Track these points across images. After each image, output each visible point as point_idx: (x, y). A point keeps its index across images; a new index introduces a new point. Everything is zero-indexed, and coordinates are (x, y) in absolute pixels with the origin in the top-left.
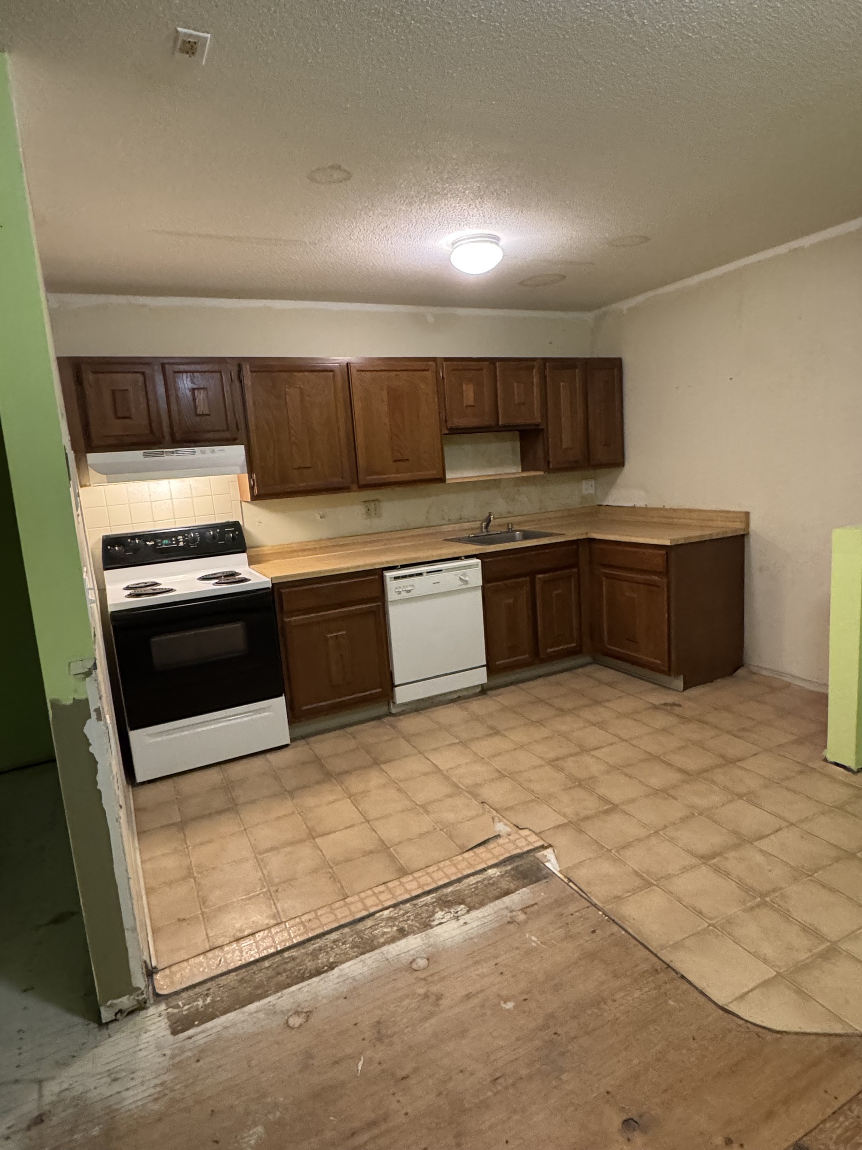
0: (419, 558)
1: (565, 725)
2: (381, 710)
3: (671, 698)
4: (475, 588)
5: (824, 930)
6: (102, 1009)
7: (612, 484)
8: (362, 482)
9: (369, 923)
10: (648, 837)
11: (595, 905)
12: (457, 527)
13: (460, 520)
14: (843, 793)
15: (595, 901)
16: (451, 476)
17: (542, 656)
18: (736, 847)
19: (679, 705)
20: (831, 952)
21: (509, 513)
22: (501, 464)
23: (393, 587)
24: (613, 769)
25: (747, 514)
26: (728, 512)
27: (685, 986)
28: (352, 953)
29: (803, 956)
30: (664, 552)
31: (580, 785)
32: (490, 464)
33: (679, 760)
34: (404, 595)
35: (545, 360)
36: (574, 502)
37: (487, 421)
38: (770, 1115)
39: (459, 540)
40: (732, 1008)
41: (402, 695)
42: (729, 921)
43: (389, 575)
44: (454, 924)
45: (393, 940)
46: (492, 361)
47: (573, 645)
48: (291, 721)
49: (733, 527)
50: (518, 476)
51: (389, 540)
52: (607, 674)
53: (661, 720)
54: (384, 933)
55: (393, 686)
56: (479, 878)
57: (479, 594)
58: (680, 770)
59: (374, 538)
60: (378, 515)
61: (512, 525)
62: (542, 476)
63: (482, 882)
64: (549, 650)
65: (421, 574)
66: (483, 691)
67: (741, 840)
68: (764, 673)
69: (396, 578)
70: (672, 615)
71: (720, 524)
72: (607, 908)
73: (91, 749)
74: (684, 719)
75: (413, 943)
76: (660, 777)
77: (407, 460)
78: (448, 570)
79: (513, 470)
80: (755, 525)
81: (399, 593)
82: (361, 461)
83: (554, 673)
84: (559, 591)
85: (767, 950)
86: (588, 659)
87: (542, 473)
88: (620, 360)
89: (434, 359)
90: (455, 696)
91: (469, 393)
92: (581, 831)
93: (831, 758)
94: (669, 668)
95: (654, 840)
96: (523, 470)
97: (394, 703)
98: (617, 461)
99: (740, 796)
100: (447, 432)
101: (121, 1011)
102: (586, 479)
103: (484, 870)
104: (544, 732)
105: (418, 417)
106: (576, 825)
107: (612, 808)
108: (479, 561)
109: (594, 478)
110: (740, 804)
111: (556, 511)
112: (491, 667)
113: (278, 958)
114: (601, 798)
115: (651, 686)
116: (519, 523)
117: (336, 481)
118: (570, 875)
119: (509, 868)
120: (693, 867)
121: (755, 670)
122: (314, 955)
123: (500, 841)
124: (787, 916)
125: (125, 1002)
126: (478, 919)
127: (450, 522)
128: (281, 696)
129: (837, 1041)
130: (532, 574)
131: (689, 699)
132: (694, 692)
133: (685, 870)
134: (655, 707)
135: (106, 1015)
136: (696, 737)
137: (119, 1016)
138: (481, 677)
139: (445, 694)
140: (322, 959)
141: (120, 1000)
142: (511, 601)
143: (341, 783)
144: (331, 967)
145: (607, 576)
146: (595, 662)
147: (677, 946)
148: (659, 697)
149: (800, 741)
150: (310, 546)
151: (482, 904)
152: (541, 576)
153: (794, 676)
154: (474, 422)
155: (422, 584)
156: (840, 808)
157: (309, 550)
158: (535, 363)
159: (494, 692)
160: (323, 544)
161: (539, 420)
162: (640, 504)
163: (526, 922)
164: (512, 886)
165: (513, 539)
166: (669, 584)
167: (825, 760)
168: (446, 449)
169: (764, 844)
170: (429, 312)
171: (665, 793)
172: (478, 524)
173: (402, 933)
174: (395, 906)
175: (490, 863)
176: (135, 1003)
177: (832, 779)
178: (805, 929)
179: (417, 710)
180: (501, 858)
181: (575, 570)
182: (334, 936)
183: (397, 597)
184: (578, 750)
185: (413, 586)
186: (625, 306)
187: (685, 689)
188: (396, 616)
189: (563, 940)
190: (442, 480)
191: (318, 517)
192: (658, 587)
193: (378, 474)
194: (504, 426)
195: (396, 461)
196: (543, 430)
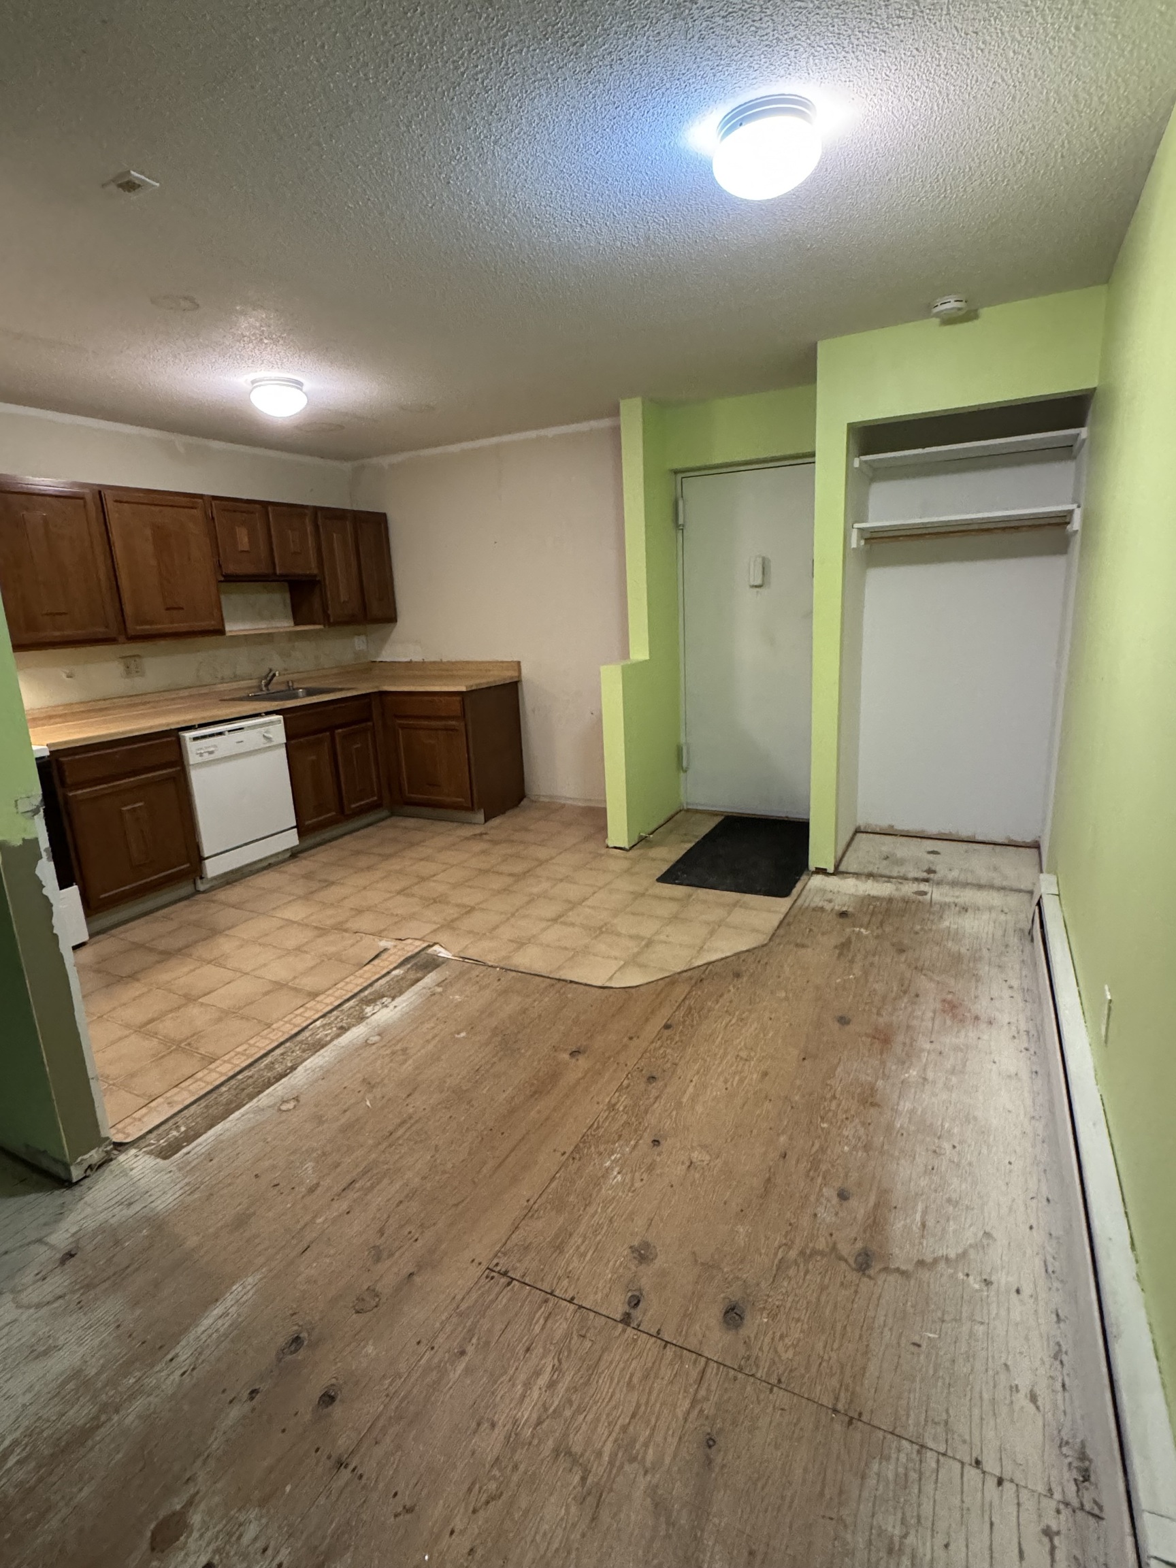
0: (216, 716)
1: (395, 864)
2: (186, 889)
3: (478, 830)
4: (278, 746)
5: (642, 934)
6: (72, 1168)
7: (384, 640)
8: (131, 632)
9: (307, 1034)
10: (508, 919)
11: (492, 966)
12: (235, 685)
13: (236, 678)
14: (625, 864)
15: (490, 964)
16: (232, 628)
17: (347, 812)
18: (571, 909)
19: (486, 834)
20: (650, 943)
21: (286, 670)
22: (272, 617)
23: (194, 749)
24: (455, 886)
25: (519, 663)
26: (502, 662)
27: (575, 986)
28: (305, 1055)
29: (636, 950)
30: (458, 698)
31: (435, 902)
32: (261, 616)
33: (505, 868)
34: (207, 757)
35: (316, 510)
36: (347, 658)
37: (263, 569)
38: (647, 1020)
39: (241, 699)
40: (608, 984)
41: (213, 868)
42: (586, 947)
43: (188, 735)
44: (385, 1011)
45: (338, 1036)
46: (265, 504)
47: (375, 798)
48: (88, 914)
49: (507, 675)
50: (288, 630)
51: (157, 702)
52: (410, 822)
53: (478, 846)
54: (326, 1035)
55: (202, 859)
56: (387, 978)
57: (283, 751)
58: (511, 875)
59: (137, 700)
60: (140, 672)
61: (293, 682)
62: (320, 630)
63: (392, 979)
64: (353, 806)
65: (221, 734)
66: (294, 854)
67: (573, 905)
68: (542, 799)
69: (196, 739)
70: (471, 755)
71: (496, 673)
72: (502, 965)
73: (45, 892)
74: (495, 843)
75: (357, 1033)
76: (497, 883)
77: (182, 609)
78: (251, 727)
79: (285, 624)
80: (526, 671)
81: (201, 755)
82: (128, 609)
83: (357, 830)
84: (359, 746)
85: (614, 953)
86: (385, 813)
87: (321, 627)
88: (384, 515)
89: (201, 496)
90: (265, 864)
91: (243, 539)
92: (454, 929)
93: (611, 845)
94: (473, 805)
95: (513, 920)
96: (296, 624)
97: (201, 878)
98: (389, 617)
99: (561, 880)
100: (222, 579)
101: (90, 1167)
102: (359, 635)
103: (389, 973)
104: (378, 874)
105: (189, 559)
106: (449, 925)
107: (471, 910)
108: (281, 717)
109: (365, 634)
110: (560, 885)
111: (332, 668)
112: (302, 829)
113: (233, 1082)
114: (458, 905)
115: (455, 824)
116: (299, 681)
117: (100, 630)
118: (462, 955)
119: (409, 966)
120: (548, 927)
121: (533, 798)
122: (270, 1067)
123: (390, 952)
124: (619, 935)
125: (94, 1156)
126: (404, 1001)
127: (223, 680)
128: (71, 885)
129: (667, 980)
130: (331, 729)
131: (492, 828)
132: (495, 822)
133: (544, 930)
134: (467, 839)
135: (76, 1173)
136: (509, 851)
137: (89, 1172)
138: (291, 839)
139: (255, 863)
140: (279, 1068)
141: (90, 1154)
142: (314, 758)
143: (190, 955)
144: (293, 1068)
145: (403, 727)
146: (392, 814)
147: (559, 968)
148: (467, 831)
149: (587, 839)
150: (60, 711)
151: (401, 993)
152: (340, 730)
153: (566, 798)
154: (249, 569)
155: (226, 744)
156: (628, 871)
157: (60, 716)
158: (306, 511)
159: (305, 854)
160: (76, 709)
161: (315, 571)
162: (417, 658)
163: (444, 991)
164: (419, 975)
165: (296, 697)
166: (466, 725)
167: (608, 847)
168: (223, 597)
169: (588, 903)
170: (179, 440)
171: (506, 890)
172: (254, 683)
173: (343, 1030)
174: (323, 1016)
175: (391, 967)
176: (104, 1154)
177: (616, 857)
178: (631, 937)
179: (228, 883)
180: (399, 961)
181: (370, 724)
182: (278, 1051)
183: (198, 759)
184: (416, 880)
185: (215, 746)
186: (385, 461)
187: (486, 821)
188: (200, 780)
189: (479, 992)
190: (221, 632)
191: (64, 676)
192: (457, 730)
193: (151, 623)
194: (281, 575)
195: (168, 609)
196: (319, 581)
